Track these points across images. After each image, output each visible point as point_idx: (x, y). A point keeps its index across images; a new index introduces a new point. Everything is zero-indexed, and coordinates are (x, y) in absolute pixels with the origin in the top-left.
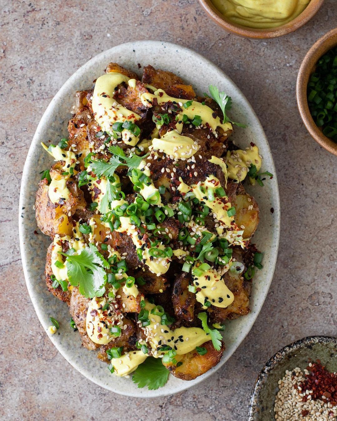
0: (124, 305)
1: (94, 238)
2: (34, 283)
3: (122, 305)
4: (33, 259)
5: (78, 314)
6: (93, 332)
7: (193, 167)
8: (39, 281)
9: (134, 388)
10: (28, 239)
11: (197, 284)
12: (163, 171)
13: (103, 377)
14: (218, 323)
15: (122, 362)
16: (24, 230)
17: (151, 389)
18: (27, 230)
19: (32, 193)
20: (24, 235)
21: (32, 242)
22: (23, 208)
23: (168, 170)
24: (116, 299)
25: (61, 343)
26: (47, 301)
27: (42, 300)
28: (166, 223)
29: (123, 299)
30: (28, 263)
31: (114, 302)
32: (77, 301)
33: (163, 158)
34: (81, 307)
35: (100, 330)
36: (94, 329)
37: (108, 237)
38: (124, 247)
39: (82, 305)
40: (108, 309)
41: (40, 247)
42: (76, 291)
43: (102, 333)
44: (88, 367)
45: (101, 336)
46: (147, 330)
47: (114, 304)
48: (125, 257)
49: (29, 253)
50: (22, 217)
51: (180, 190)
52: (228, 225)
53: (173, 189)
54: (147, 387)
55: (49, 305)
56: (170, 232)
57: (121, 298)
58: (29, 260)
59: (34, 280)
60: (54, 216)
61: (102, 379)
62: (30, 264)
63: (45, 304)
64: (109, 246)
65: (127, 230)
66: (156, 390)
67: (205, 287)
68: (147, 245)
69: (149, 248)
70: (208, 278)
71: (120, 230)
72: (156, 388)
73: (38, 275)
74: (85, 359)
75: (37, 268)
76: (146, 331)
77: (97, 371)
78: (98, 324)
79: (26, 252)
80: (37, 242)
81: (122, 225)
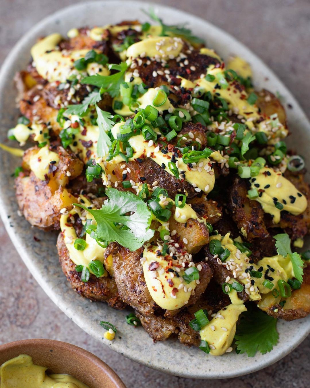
0: (185, 241)
1: (109, 179)
2: (61, 292)
3: (182, 242)
4: (46, 267)
5: (134, 287)
6: (164, 292)
7: (186, 63)
8: (65, 289)
9: (244, 361)
10: (30, 248)
11: (257, 186)
12: (155, 74)
13: (200, 364)
14: (300, 237)
15: (216, 329)
16: (20, 240)
17: (264, 352)
18: (24, 240)
19: (12, 199)
20: (23, 245)
21: (37, 250)
22: (9, 217)
23: (160, 73)
24: (173, 237)
25: (128, 347)
26: (87, 307)
27: (80, 308)
28: (185, 129)
29: (180, 234)
30: (42, 273)
31: (172, 241)
32: (124, 273)
33: (149, 63)
34: (133, 276)
35: (172, 284)
36: (163, 286)
37: (125, 172)
38: (150, 177)
39: (133, 273)
40: (168, 252)
41: (48, 254)
42: (117, 261)
43: (176, 286)
44: (175, 360)
45: (175, 291)
46: (230, 263)
47: (173, 244)
48: (157, 186)
49: (39, 262)
50: (11, 226)
51: (185, 87)
52: (256, 116)
53: (176, 88)
54: (259, 353)
55: (91, 311)
56: (196, 136)
57: (177, 234)
58: (42, 270)
59: (59, 290)
60: (49, 195)
61: (200, 367)
62: (45, 274)
63: (85, 311)
64: (131, 181)
65: (145, 151)
66: (272, 351)
67: (268, 186)
68: (178, 154)
69: (180, 157)
70: (267, 174)
71: (136, 156)
72: (270, 349)
73: (61, 283)
74: (167, 354)
75: (56, 276)
76: (229, 266)
77: (189, 361)
78: (166, 277)
79: (34, 262)
80: (43, 249)
81: (136, 150)
